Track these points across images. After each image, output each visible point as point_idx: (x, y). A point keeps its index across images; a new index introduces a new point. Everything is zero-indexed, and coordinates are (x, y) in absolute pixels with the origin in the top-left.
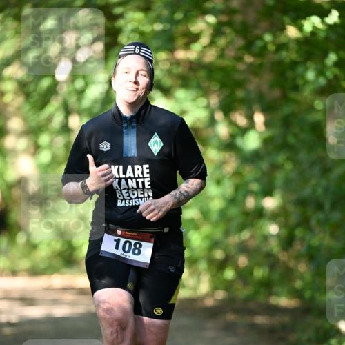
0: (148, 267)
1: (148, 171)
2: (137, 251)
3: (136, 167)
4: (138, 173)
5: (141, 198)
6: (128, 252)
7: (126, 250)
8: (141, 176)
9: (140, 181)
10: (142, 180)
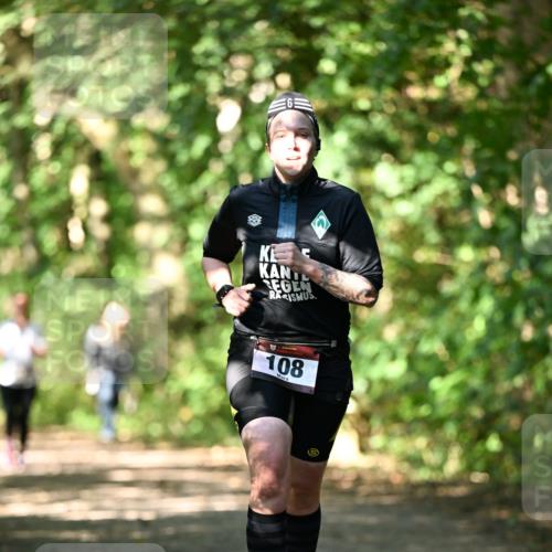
0: (313, 393)
2: (297, 372)
5: (299, 293)
6: (286, 373)
7: (283, 370)
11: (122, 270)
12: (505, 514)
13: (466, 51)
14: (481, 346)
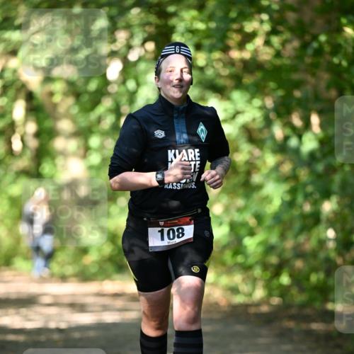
1: (199, 154)
3: (190, 151)
4: (191, 156)
8: (194, 159)
9: (193, 163)
10: (194, 162)
11: (46, 168)
12: (291, 324)
13: (267, 27)
14: (277, 217)
